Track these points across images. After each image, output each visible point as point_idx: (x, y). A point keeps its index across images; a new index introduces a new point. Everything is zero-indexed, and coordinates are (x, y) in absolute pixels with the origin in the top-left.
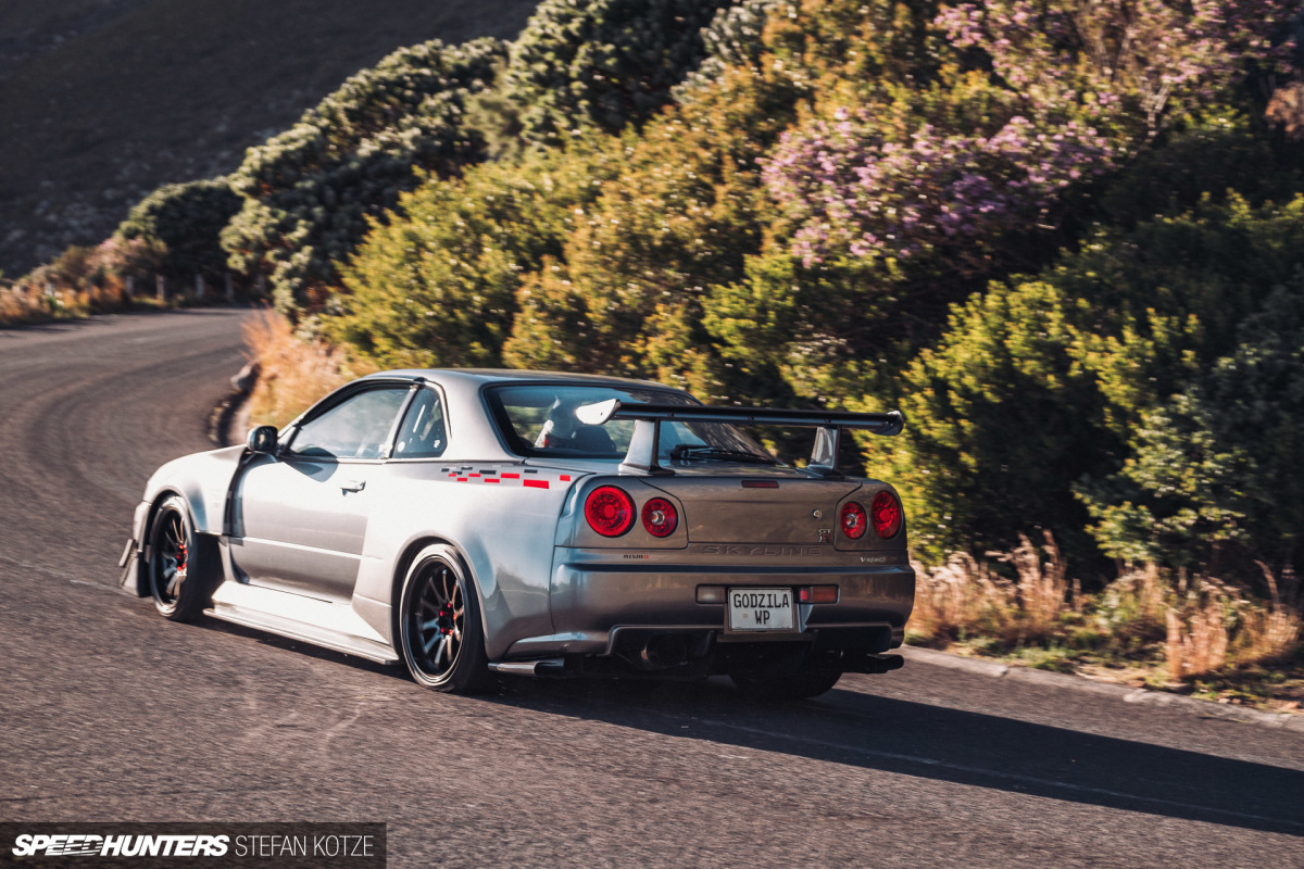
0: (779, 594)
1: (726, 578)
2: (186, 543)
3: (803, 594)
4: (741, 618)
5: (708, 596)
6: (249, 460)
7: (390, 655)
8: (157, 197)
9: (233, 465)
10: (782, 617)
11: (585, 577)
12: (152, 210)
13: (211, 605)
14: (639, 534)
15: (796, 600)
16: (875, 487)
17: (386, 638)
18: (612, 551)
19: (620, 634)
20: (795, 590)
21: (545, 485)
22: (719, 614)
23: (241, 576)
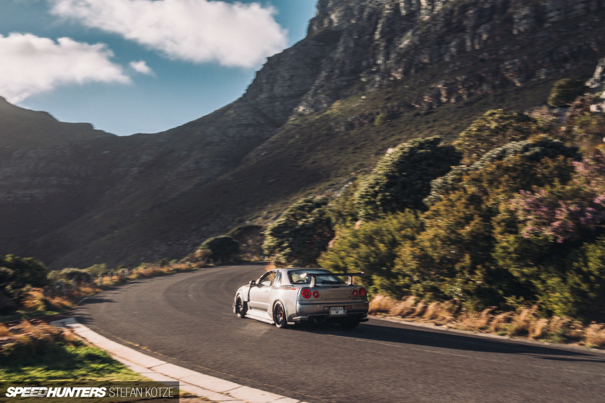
0: (341, 308)
1: (330, 305)
2: (242, 303)
3: (345, 308)
4: (333, 313)
5: (326, 309)
6: (251, 287)
7: (273, 322)
8: (208, 241)
9: (249, 288)
10: (341, 312)
11: (304, 306)
12: (208, 244)
13: (246, 314)
14: (312, 297)
15: (344, 309)
16: (359, 287)
17: (272, 319)
18: (307, 301)
19: (310, 317)
20: (344, 307)
21: (295, 289)
22: (328, 312)
23: (251, 308)
